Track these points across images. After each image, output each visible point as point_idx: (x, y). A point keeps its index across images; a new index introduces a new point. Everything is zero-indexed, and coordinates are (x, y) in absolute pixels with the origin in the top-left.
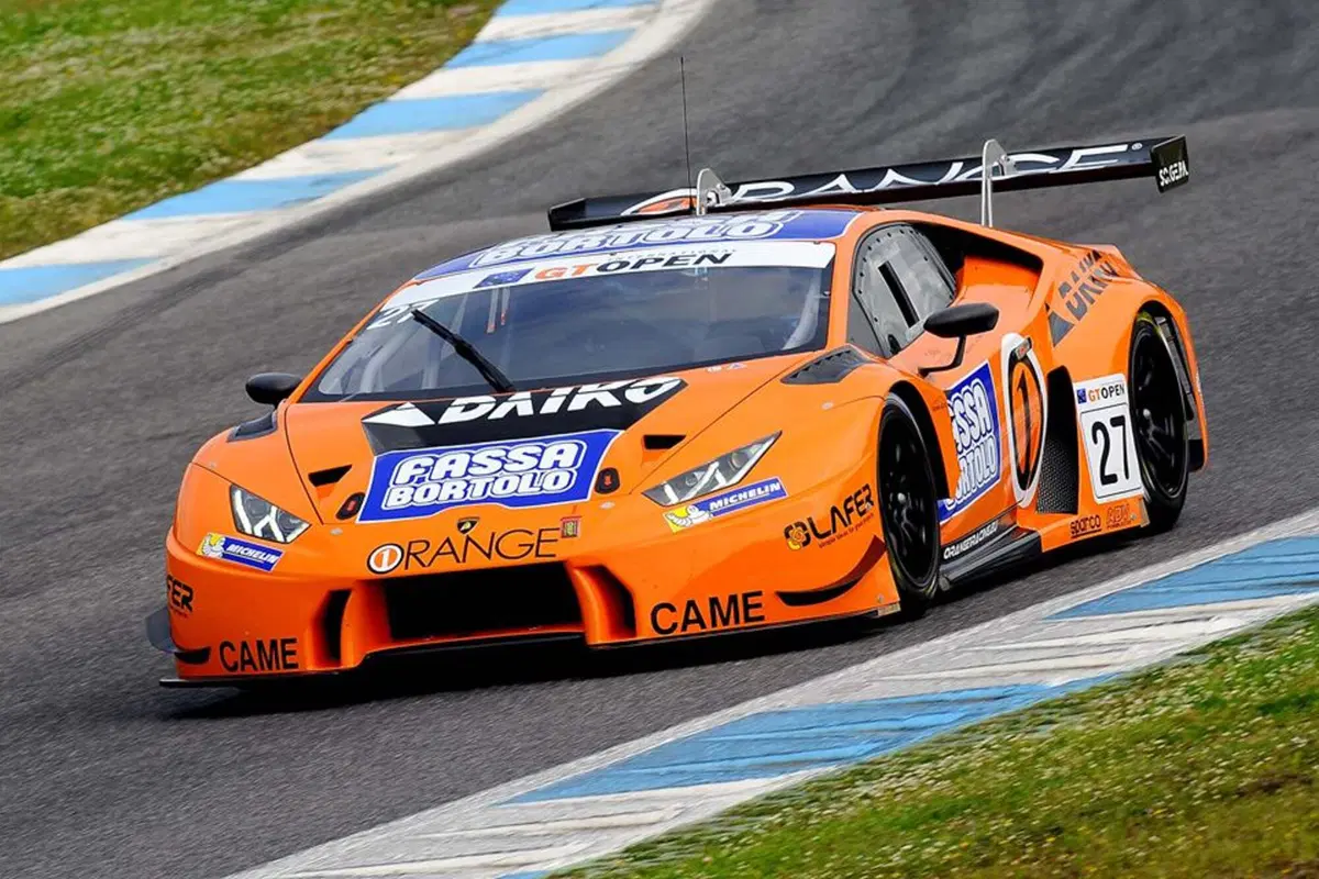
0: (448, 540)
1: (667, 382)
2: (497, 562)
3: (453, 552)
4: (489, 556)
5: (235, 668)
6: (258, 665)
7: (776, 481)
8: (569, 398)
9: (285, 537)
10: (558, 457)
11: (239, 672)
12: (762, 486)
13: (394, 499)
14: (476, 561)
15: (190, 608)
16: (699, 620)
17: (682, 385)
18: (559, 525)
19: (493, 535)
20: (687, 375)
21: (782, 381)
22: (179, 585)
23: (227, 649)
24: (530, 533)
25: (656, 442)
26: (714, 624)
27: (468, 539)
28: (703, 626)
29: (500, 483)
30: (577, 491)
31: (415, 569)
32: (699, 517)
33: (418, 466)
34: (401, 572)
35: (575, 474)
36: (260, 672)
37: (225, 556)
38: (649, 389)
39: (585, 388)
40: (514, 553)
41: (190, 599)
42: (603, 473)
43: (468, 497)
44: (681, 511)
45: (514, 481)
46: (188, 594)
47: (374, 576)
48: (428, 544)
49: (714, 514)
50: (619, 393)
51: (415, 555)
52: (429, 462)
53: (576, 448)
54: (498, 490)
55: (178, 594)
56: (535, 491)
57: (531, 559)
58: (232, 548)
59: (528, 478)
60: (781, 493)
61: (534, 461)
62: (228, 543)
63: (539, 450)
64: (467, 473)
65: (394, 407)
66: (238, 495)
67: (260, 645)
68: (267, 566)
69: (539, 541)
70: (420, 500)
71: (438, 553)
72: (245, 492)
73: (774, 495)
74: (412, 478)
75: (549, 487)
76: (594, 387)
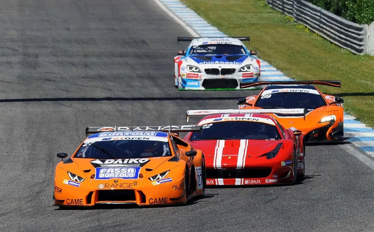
0: (113, 184)
1: (147, 160)
2: (122, 188)
3: (114, 186)
4: (121, 187)
5: (69, 204)
6: (74, 203)
7: (170, 178)
8: (128, 161)
9: (80, 181)
10: (130, 171)
11: (70, 204)
12: (168, 179)
13: (101, 175)
14: (118, 188)
15: (61, 193)
16: (157, 202)
17: (149, 161)
18: (133, 183)
19: (121, 184)
20: (150, 159)
21: (168, 161)
22: (59, 188)
23: (68, 200)
24: (128, 184)
25: (147, 170)
26: (159, 203)
27: (117, 184)
28: (157, 203)
29: (121, 175)
30: (136, 177)
31: (107, 189)
32: (158, 183)
33: (104, 170)
34: (104, 189)
35: (135, 174)
36: (75, 204)
37: (69, 184)
38: (143, 161)
39: (131, 159)
40: (125, 187)
41: (61, 191)
42: (140, 175)
43: (115, 177)
44: (154, 182)
45: (123, 175)
46: (61, 190)
47: (99, 189)
48: (109, 184)
49: (161, 183)
50: (138, 161)
51: (107, 186)
52: (106, 170)
53: (134, 170)
54: (121, 176)
55: (58, 190)
56: (127, 177)
57: (128, 188)
58: (70, 182)
59: (126, 174)
60: (171, 180)
61: (126, 171)
62: (69, 181)
63: (127, 170)
64: (114, 172)
65: (95, 160)
66: (69, 173)
67: (75, 200)
68: (78, 186)
69: (130, 185)
70: (106, 176)
71: (111, 186)
72: (71, 173)
73: (170, 181)
74: (103, 172)
75: (130, 176)
76: (133, 159)
